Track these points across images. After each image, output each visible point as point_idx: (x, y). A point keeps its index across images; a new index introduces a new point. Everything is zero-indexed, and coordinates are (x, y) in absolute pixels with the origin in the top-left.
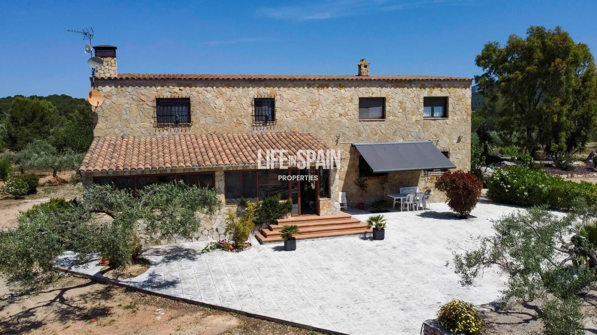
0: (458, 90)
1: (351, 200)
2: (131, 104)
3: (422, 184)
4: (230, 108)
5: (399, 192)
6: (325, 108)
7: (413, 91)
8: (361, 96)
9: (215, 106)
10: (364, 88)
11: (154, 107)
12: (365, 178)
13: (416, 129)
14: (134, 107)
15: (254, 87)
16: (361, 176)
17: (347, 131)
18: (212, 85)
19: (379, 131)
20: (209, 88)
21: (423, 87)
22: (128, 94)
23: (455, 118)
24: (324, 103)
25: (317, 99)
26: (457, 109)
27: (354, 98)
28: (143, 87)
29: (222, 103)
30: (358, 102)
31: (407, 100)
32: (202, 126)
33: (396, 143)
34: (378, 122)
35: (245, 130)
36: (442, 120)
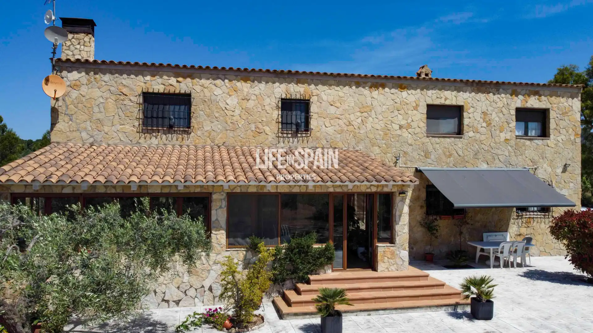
0: (563, 100)
1: (415, 249)
2: (107, 99)
3: (514, 229)
4: (247, 111)
5: (482, 240)
6: (380, 117)
7: (501, 99)
8: (430, 102)
9: (227, 106)
10: (434, 92)
11: (140, 104)
12: (435, 217)
13: (505, 152)
14: (111, 103)
15: (281, 83)
16: (428, 213)
17: (409, 149)
18: (223, 77)
19: (454, 152)
20: (219, 82)
21: (515, 93)
22: (104, 83)
23: (559, 139)
24: (379, 109)
25: (370, 103)
26: (562, 127)
27: (421, 104)
28: (125, 76)
29: (235, 103)
30: (425, 110)
31: (493, 111)
32: (206, 134)
33: (477, 169)
34: (453, 139)
35: (267, 142)
36: (541, 141)
